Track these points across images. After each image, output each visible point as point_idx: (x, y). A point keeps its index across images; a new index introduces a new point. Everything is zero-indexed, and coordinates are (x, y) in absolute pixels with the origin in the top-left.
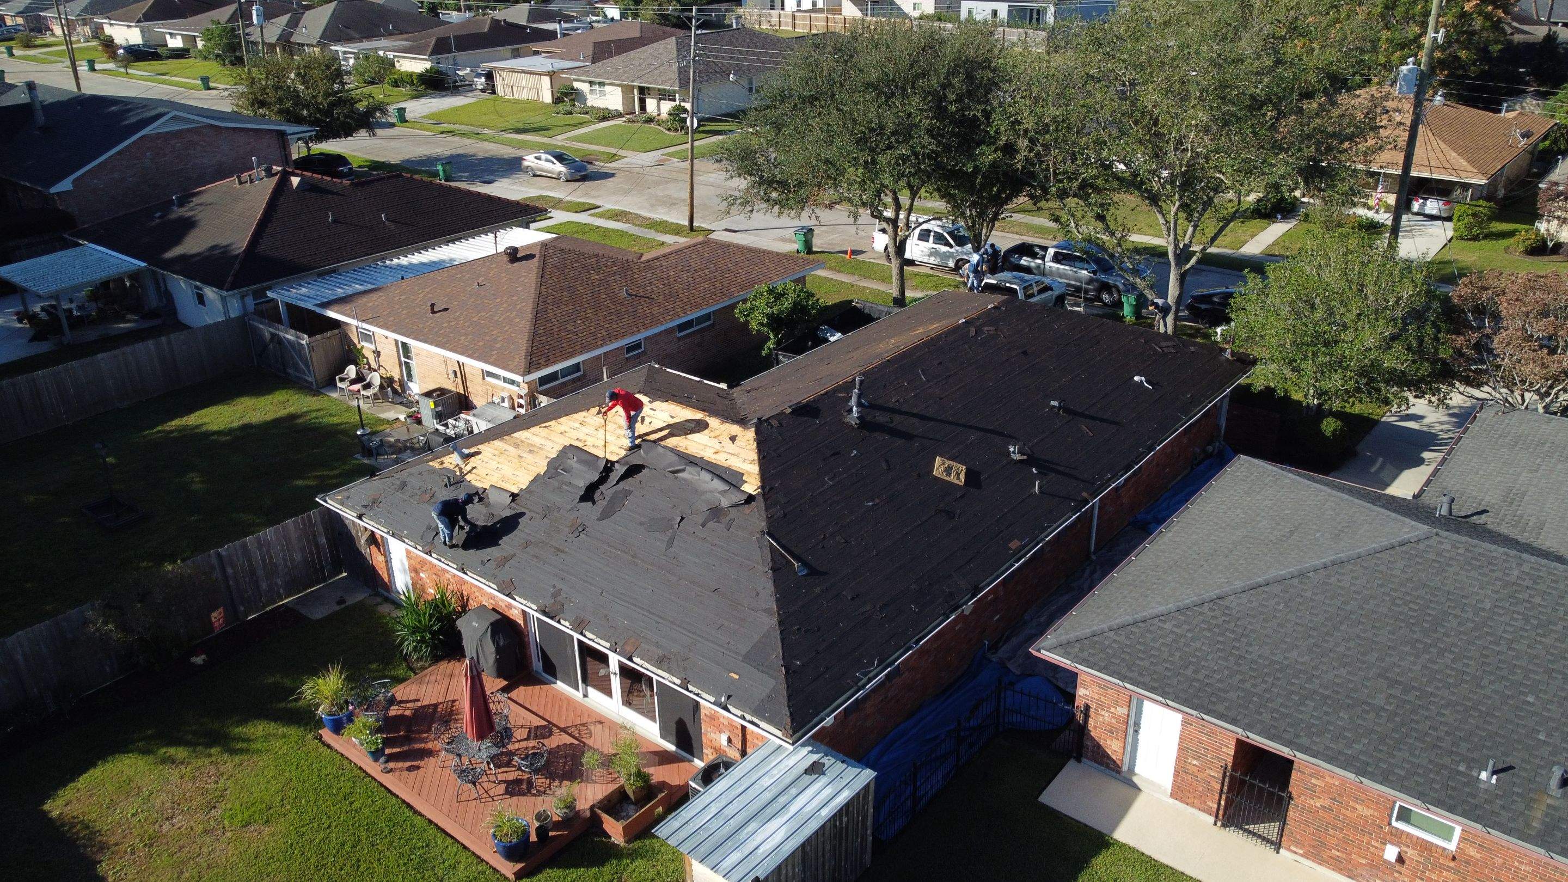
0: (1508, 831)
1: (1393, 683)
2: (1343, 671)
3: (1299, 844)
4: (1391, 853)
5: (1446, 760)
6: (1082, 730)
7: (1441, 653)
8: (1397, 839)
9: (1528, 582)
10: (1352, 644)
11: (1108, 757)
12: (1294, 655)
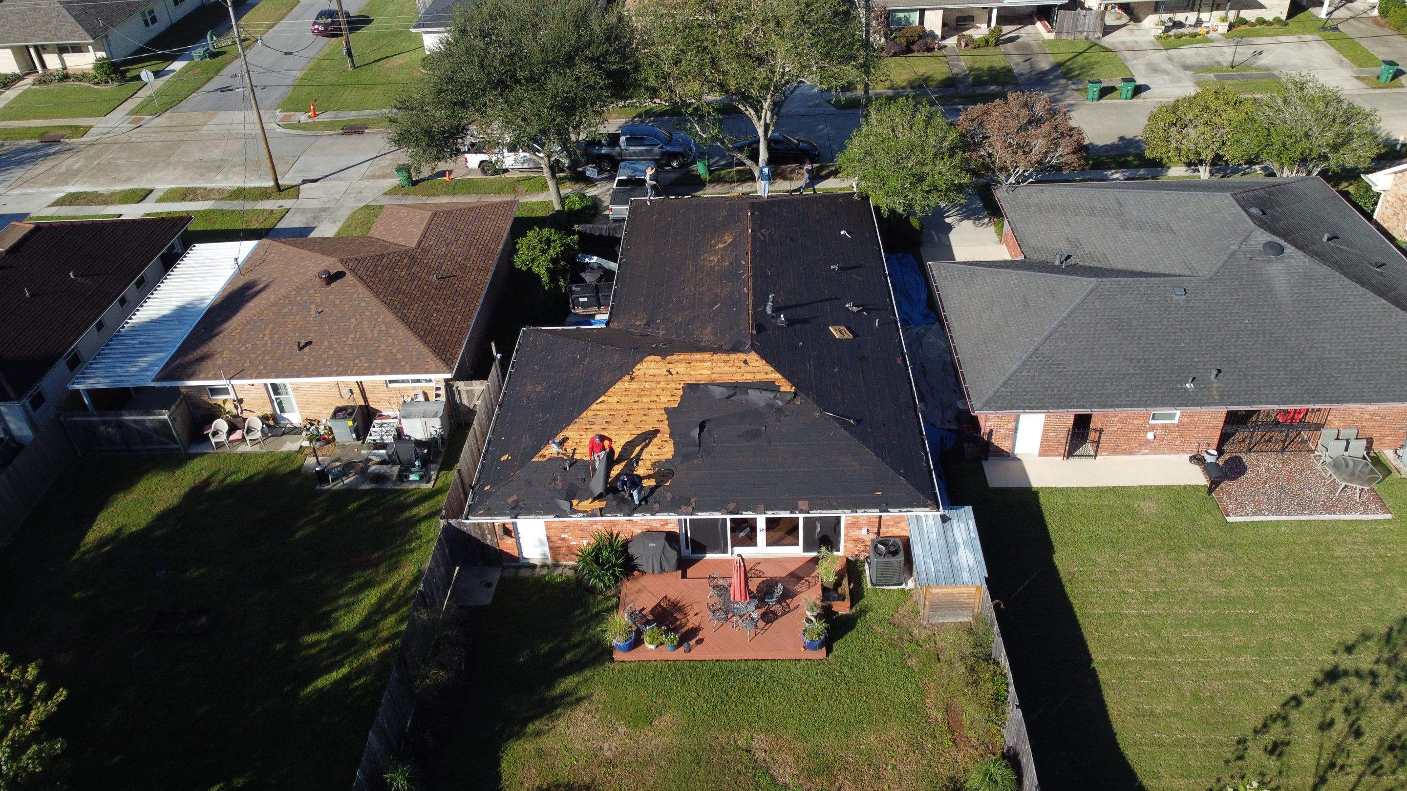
0: (1209, 405)
1: (1131, 360)
2: (1110, 364)
3: (1106, 450)
4: (1150, 436)
5: (1172, 386)
6: (989, 443)
7: (1139, 338)
8: (1153, 428)
9: (1149, 292)
10: (1104, 349)
11: (1003, 451)
12: (1085, 364)
